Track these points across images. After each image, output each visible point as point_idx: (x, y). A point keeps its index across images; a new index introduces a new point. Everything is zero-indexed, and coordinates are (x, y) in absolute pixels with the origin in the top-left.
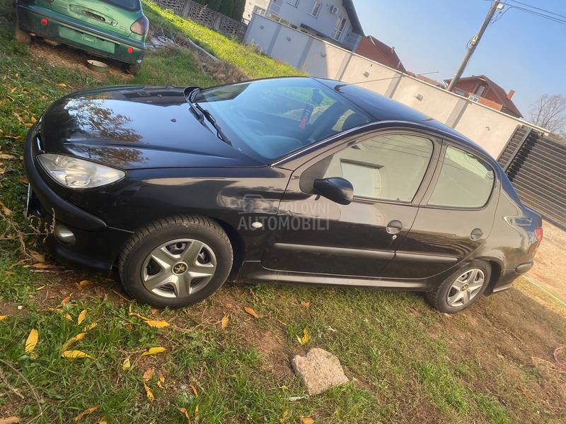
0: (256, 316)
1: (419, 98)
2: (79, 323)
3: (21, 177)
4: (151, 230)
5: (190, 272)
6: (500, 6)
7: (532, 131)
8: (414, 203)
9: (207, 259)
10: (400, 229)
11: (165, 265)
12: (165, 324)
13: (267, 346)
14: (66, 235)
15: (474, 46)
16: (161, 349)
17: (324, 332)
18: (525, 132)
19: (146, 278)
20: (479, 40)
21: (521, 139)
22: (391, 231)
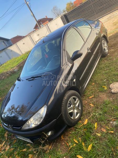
0: (93, 96)
1: (38, 35)
2: (78, 142)
3: (13, 142)
4: (63, 108)
5: (76, 106)
6: (28, 3)
7: (64, 15)
8: (85, 42)
9: (75, 99)
10: (89, 49)
11: (72, 111)
12: (87, 120)
13: (104, 97)
14: (49, 134)
15: (33, 15)
16: (96, 124)
17: (105, 82)
18: (63, 17)
19: (72, 118)
20: (32, 13)
21: (64, 19)
22: (89, 51)
